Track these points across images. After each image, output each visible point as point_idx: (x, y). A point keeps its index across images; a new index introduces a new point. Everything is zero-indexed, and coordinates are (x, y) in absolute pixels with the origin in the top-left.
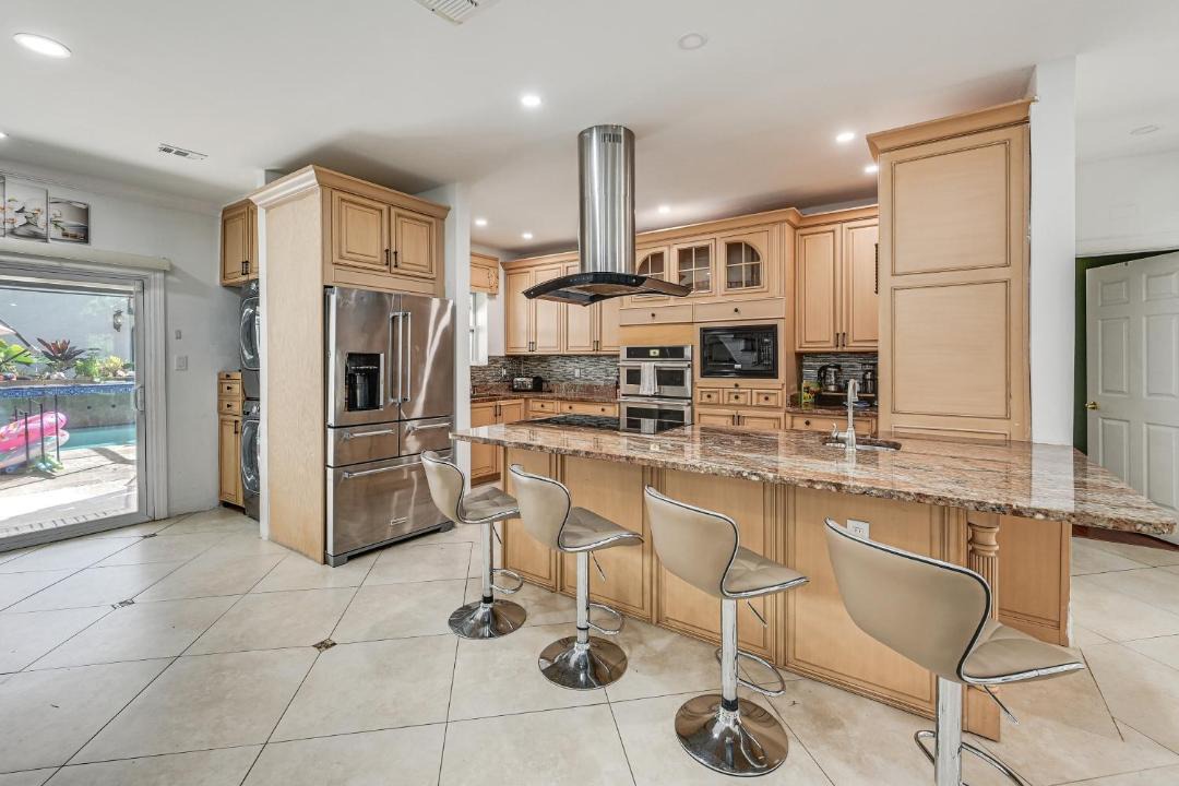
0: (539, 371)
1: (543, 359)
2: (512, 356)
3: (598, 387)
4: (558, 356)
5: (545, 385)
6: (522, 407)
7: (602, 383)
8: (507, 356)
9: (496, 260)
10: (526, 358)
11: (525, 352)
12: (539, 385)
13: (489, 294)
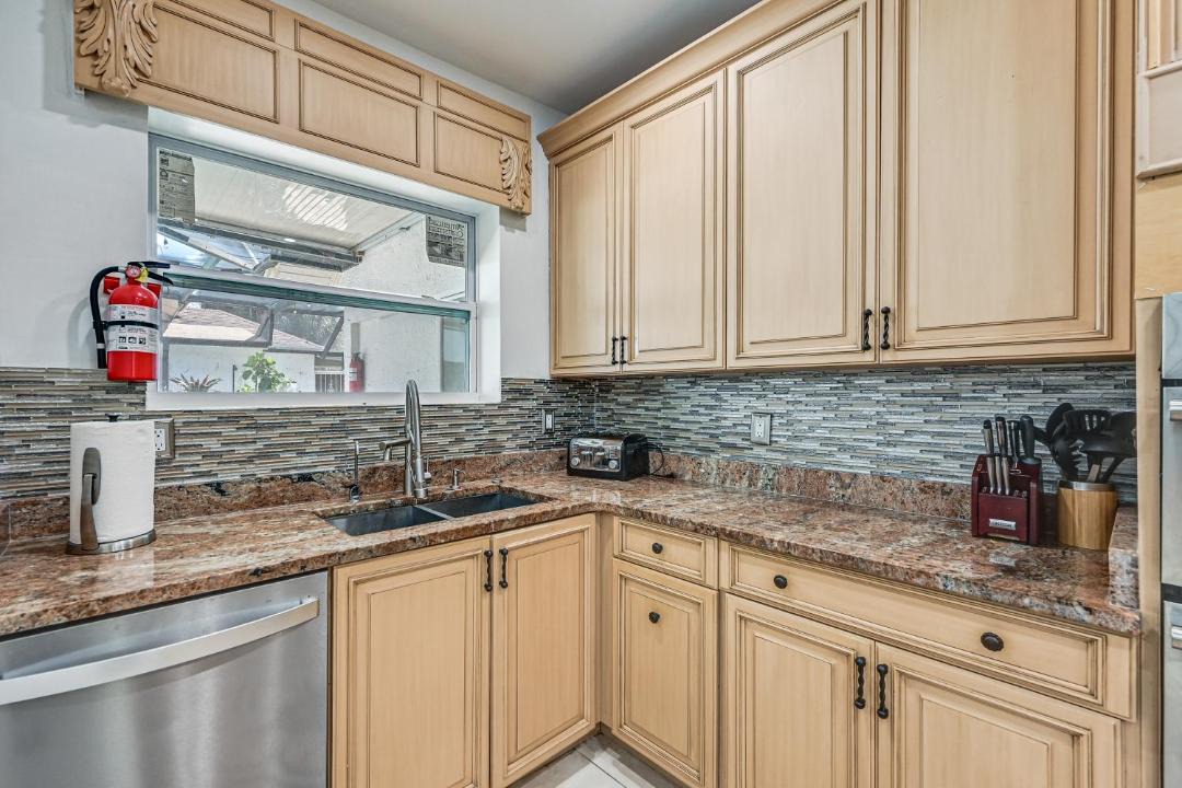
0: (640, 418)
1: (648, 385)
2: (565, 380)
3: (848, 481)
4: (695, 378)
5: (654, 459)
6: (590, 541)
7: (863, 467)
8: (557, 380)
9: (524, 120)
10: (604, 384)
11: (601, 366)
12: (637, 461)
13: (505, 211)
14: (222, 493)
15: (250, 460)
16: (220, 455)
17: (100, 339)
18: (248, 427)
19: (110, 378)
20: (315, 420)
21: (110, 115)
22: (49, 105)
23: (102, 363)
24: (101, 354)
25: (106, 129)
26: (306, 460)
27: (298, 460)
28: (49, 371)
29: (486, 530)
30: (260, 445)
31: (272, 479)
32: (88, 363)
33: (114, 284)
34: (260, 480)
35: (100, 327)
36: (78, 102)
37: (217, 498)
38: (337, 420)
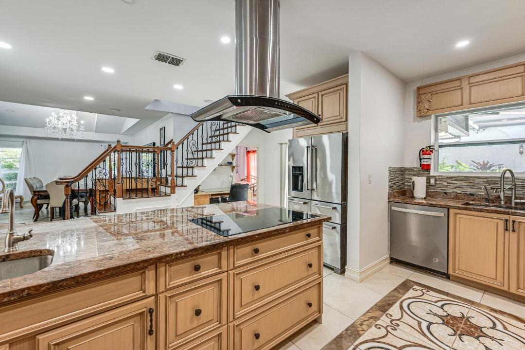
14: (447, 194)
15: (455, 188)
16: (447, 186)
17: (421, 162)
18: (455, 180)
19: (422, 169)
20: (476, 179)
21: (424, 118)
22: (414, 121)
23: (421, 166)
24: (421, 164)
25: (423, 122)
26: (474, 190)
27: (470, 190)
28: (414, 168)
29: (508, 213)
30: (458, 185)
31: (461, 193)
32: (419, 166)
33: (423, 151)
34: (457, 193)
35: (420, 159)
36: (419, 119)
37: (445, 195)
38: (486, 180)
